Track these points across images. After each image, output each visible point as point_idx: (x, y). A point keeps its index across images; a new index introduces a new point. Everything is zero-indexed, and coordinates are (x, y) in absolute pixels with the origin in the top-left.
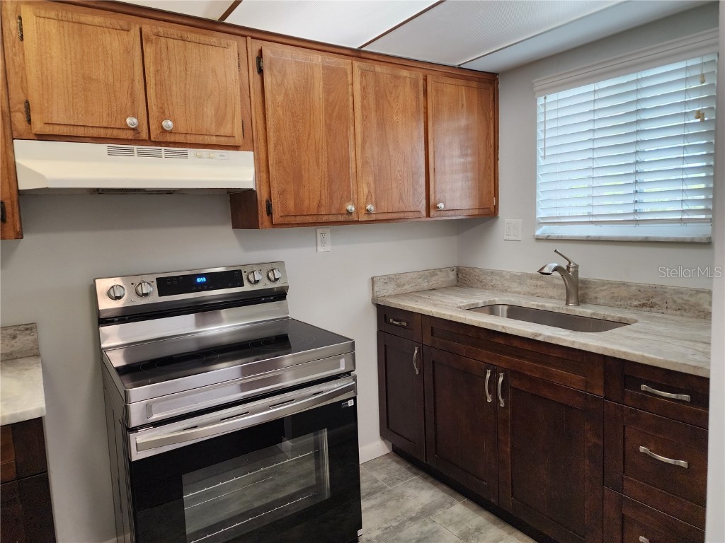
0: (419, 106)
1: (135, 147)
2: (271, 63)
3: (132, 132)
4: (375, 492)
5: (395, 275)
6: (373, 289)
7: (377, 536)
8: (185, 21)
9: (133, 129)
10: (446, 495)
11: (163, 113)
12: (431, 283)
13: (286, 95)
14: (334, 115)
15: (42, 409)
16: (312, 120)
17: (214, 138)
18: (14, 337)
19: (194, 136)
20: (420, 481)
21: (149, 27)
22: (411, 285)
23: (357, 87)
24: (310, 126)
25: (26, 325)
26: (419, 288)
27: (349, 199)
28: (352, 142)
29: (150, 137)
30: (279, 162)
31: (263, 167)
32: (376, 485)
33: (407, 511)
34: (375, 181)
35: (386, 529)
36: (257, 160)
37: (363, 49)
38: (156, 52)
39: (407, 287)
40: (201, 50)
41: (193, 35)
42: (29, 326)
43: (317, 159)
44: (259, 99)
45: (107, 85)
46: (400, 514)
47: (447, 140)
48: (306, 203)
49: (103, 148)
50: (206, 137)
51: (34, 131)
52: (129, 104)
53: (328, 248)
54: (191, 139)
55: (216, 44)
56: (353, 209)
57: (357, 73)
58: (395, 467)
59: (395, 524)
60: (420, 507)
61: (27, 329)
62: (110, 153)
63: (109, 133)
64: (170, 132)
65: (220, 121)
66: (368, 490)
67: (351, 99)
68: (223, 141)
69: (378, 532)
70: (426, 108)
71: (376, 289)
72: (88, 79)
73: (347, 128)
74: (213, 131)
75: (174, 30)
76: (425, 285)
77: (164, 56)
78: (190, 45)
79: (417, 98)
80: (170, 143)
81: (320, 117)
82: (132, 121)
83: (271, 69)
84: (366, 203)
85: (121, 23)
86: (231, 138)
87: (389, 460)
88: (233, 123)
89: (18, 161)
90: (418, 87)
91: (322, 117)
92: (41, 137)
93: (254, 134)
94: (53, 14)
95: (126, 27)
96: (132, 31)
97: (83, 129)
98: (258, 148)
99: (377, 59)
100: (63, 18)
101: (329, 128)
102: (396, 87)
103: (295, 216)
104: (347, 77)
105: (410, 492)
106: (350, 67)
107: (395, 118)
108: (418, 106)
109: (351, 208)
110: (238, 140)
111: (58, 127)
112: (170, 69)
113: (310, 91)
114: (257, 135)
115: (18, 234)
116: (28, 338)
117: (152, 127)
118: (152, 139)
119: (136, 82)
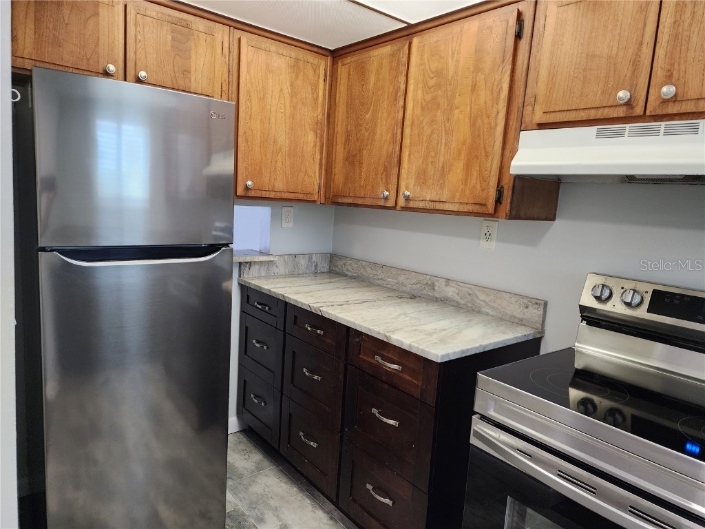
1: (628, 126)
3: (623, 108)
9: (624, 104)
11: (669, 76)
18: (527, 307)
25: (537, 299)
29: (645, 111)
42: (538, 302)
45: (609, 58)
49: (592, 130)
51: (534, 122)
61: (537, 304)
62: (599, 134)
63: (599, 114)
64: (673, 100)
72: (591, 57)
82: (623, 95)
92: (542, 126)
97: (574, 112)
111: (553, 115)
115: (506, 215)
116: (535, 311)
117: (651, 98)
118: (648, 113)
119: (644, 46)
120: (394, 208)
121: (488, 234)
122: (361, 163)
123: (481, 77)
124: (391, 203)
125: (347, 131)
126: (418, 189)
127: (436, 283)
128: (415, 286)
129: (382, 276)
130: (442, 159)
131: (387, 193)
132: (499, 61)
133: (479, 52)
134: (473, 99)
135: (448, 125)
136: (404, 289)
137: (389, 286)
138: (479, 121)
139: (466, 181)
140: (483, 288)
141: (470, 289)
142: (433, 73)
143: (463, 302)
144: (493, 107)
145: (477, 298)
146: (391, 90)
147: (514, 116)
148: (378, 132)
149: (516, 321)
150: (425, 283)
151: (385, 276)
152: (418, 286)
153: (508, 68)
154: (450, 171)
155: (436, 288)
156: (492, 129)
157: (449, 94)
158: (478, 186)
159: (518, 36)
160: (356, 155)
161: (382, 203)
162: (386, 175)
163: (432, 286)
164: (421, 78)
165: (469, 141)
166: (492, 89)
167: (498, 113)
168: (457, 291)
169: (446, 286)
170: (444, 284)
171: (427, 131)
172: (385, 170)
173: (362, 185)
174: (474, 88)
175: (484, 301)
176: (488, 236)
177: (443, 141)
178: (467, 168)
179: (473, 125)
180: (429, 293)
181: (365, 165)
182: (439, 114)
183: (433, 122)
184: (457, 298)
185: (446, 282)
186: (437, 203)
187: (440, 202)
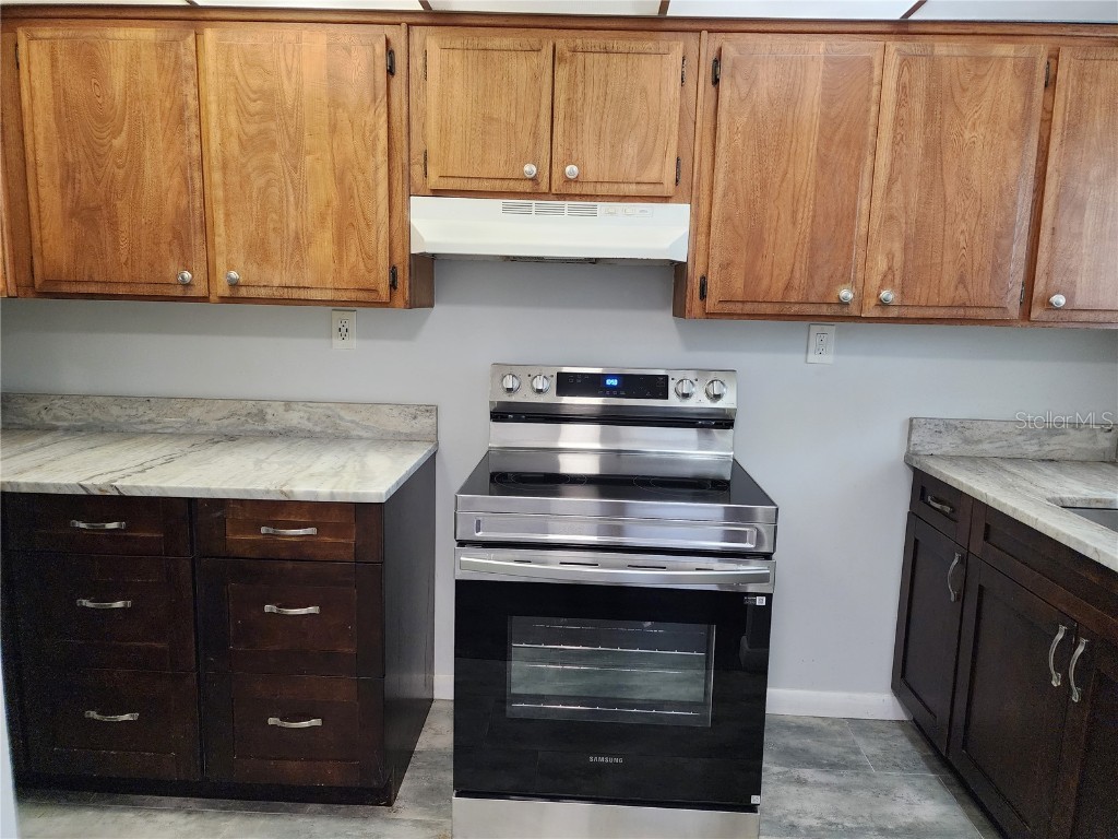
0: (1030, 108)
1: (534, 202)
2: (734, 66)
3: (530, 182)
4: (846, 767)
5: (962, 421)
6: (909, 439)
7: (811, 827)
8: (614, 24)
9: (532, 179)
10: (970, 825)
11: (570, 156)
12: (1047, 448)
13: (753, 113)
14: (837, 138)
15: (381, 494)
16: (792, 151)
17: (634, 187)
18: (415, 418)
19: (607, 185)
20: (936, 783)
21: (564, 41)
22: (997, 445)
23: (890, 84)
24: (788, 161)
25: (424, 405)
26: (1015, 452)
27: (845, 279)
28: (866, 184)
29: (550, 189)
30: (727, 219)
31: (701, 228)
32: (853, 758)
33: (884, 816)
34: (905, 249)
35: (831, 824)
36: (695, 216)
37: (913, 17)
38: (570, 75)
39: (986, 446)
40: (630, 62)
41: (619, 42)
42: (429, 408)
43: (794, 213)
44: (709, 125)
45: (507, 123)
46: (866, 815)
47: (1094, 173)
48: (765, 283)
49: (498, 203)
50: (622, 185)
51: (429, 186)
52: (531, 147)
53: (828, 358)
54: (602, 190)
55: (653, 51)
56: (850, 296)
57: (893, 60)
58: (902, 744)
59: (848, 824)
60: (910, 820)
61: (426, 411)
62: (505, 209)
63: (505, 186)
64: (576, 181)
65: (644, 161)
66: (836, 760)
67: (874, 109)
68: (646, 190)
69: (814, 823)
70: (1048, 113)
71: (915, 438)
72: (488, 119)
73: (860, 159)
74: (633, 177)
75: (594, 40)
76: (1031, 449)
77: (579, 78)
78: (615, 58)
79: (1029, 95)
80: (576, 195)
81: (808, 145)
82: (530, 169)
83: (733, 76)
84: (881, 287)
85: (532, 40)
86: (658, 186)
87: (899, 732)
88: (663, 163)
89: (413, 222)
90: (1032, 72)
91: (813, 145)
92: (437, 193)
93: (695, 178)
94: (458, 44)
95: (536, 47)
96: (544, 51)
98: (698, 198)
99: (944, 31)
100: (470, 47)
101: (823, 162)
102: (978, 77)
103: (743, 302)
104: (871, 72)
105: (907, 792)
106: (879, 53)
107: (967, 135)
108: (1027, 109)
109: (846, 293)
110: (668, 187)
111: (452, 180)
112: (584, 94)
113: (796, 103)
114: (699, 179)
115: (406, 303)
116: (427, 420)
117: (555, 176)
118: (553, 191)
119: (542, 118)
120: (205, 299)
121: (343, 330)
122: (114, 224)
123: (343, 116)
124: (199, 291)
125: (65, 164)
126: (254, 269)
127: (270, 411)
128: (226, 422)
129: (152, 415)
130: (292, 225)
131: (187, 275)
132: (368, 99)
133: (334, 77)
134: (335, 146)
135: (296, 176)
136: (205, 429)
137: (170, 430)
138: (349, 177)
139: (339, 257)
140: (348, 404)
141: (329, 408)
142: (255, 92)
143: (318, 429)
144: (368, 160)
145: (341, 418)
146: (168, 105)
147: (397, 175)
148: (148, 171)
149: (403, 437)
150: (245, 412)
151: (158, 415)
152: (232, 420)
153: (383, 110)
154: (309, 243)
155: (269, 417)
156: (371, 189)
157: (292, 130)
158: (361, 265)
159: (391, 71)
160: (99, 208)
161: (178, 292)
162: (181, 245)
163: (261, 416)
164: (232, 96)
165: (335, 203)
166: (364, 135)
167: (377, 168)
168: (306, 416)
169: (286, 411)
170: (281, 410)
171: (260, 182)
172: (177, 235)
173: (123, 259)
174: (334, 128)
175: (352, 422)
176: (343, 333)
177: (292, 199)
178: (340, 241)
179: (340, 180)
180: (256, 427)
181: (124, 227)
182: (276, 156)
183: (265, 168)
184: (309, 426)
185: (285, 405)
186: (294, 290)
187: (299, 288)
